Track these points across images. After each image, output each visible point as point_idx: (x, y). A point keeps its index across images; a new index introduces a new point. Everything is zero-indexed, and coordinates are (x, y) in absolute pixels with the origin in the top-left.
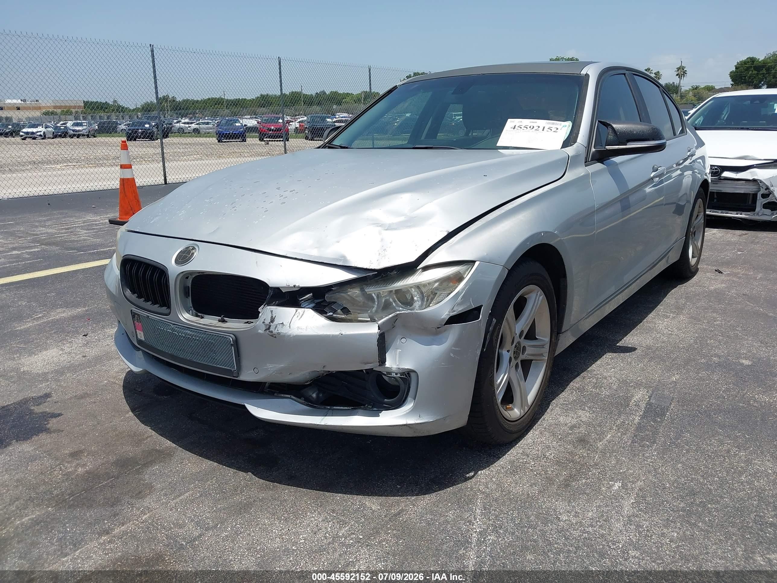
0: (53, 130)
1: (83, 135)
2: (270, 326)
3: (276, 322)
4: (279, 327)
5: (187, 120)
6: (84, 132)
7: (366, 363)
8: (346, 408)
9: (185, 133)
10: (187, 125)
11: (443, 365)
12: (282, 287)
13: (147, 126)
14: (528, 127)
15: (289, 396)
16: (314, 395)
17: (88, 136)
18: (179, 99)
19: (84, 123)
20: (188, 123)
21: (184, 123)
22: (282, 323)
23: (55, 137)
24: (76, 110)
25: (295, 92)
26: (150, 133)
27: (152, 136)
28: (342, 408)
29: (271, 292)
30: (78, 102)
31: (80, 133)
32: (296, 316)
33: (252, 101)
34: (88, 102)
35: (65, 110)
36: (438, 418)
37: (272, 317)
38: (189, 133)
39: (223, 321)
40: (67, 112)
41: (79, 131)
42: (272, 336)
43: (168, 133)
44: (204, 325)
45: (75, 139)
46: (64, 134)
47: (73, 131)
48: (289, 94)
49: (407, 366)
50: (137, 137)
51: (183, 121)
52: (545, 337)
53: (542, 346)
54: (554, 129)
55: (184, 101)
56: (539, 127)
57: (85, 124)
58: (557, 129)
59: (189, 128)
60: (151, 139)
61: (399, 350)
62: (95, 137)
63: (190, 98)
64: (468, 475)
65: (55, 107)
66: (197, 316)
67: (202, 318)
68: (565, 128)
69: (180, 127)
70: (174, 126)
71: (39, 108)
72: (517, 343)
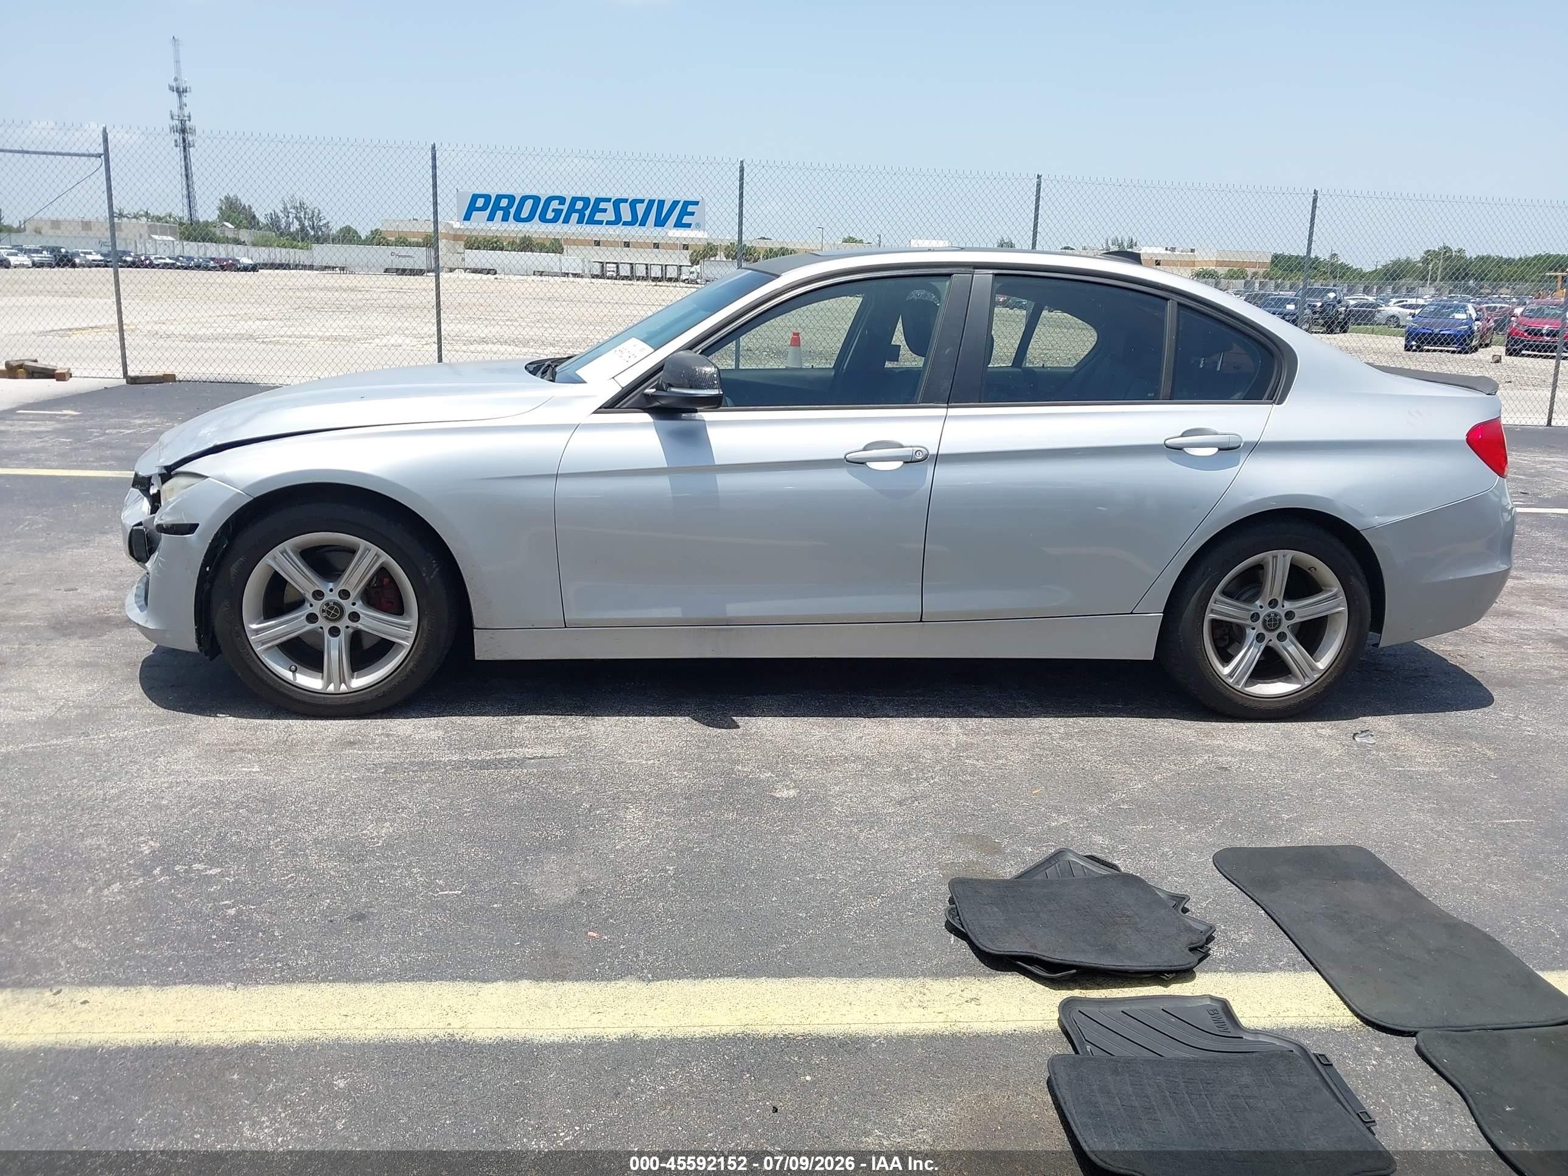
24: (1255, 269)
30: (1265, 255)
35: (1236, 269)
40: (1237, 272)
53: (405, 626)
55: (1480, 259)
65: (1220, 264)
69: (1391, 313)
70: (1379, 311)
71: (1193, 264)
72: (331, 601)
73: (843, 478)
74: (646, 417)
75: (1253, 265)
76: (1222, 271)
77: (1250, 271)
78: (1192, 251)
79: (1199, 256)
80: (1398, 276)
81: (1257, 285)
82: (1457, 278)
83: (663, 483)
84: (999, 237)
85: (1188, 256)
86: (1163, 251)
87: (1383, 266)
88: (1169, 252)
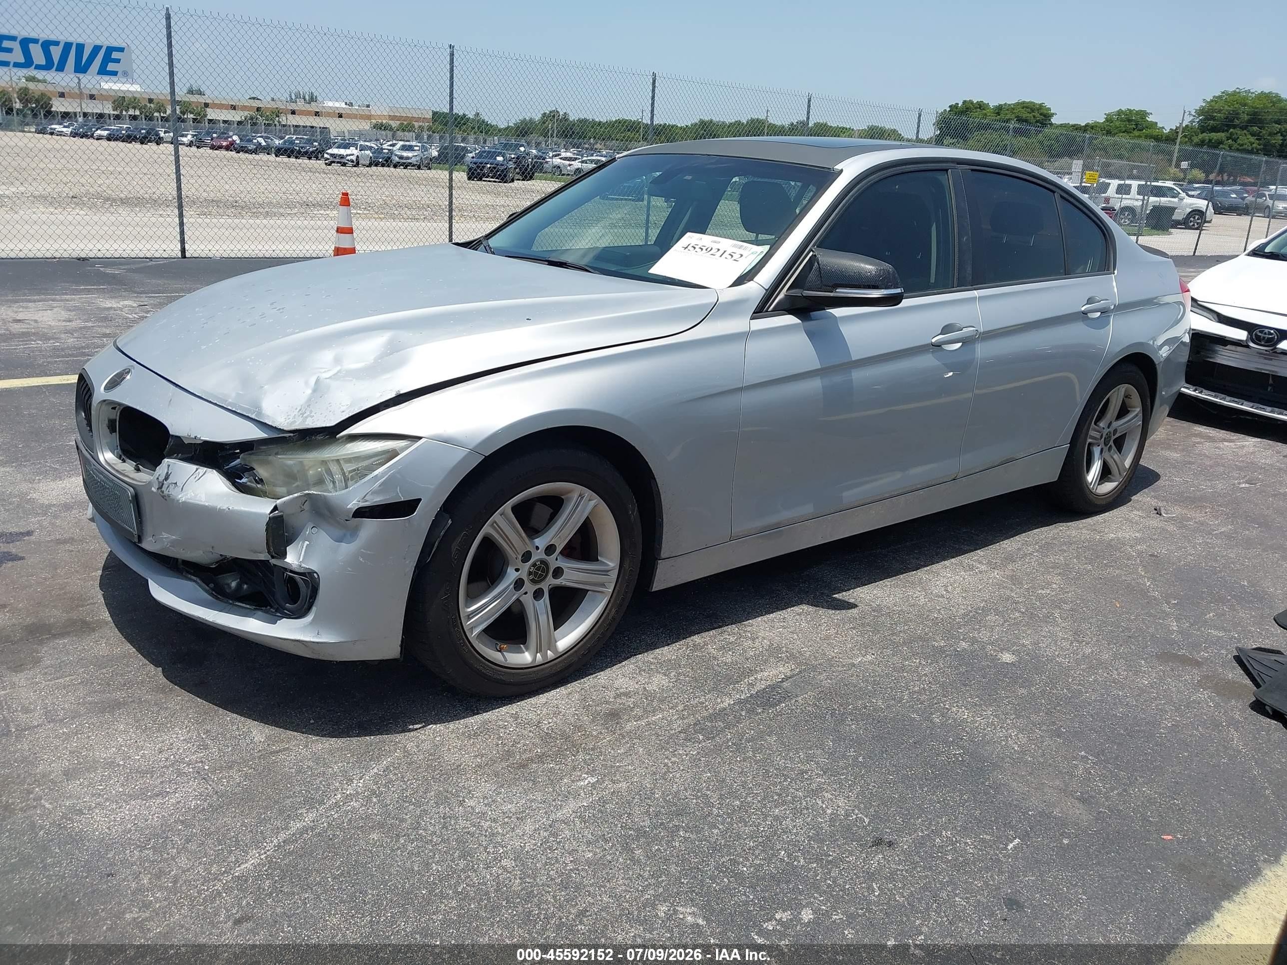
0: (371, 155)
1: (414, 166)
2: (163, 484)
3: (169, 481)
4: (172, 487)
5: (569, 155)
6: (413, 161)
7: (255, 552)
8: (248, 606)
9: (563, 175)
10: (567, 163)
11: (350, 571)
12: (184, 437)
13: (500, 159)
14: (704, 248)
15: (195, 578)
16: (234, 584)
17: (419, 168)
18: (573, 117)
19: (417, 146)
20: (570, 159)
21: (565, 159)
22: (176, 483)
23: (373, 163)
24: (421, 124)
25: (758, 120)
26: (503, 171)
27: (505, 176)
28: (244, 605)
29: (171, 442)
30: (424, 112)
31: (409, 161)
32: (194, 476)
33: (684, 129)
34: (437, 113)
35: (405, 123)
36: (342, 640)
37: (167, 473)
38: (568, 175)
39: (138, 470)
40: (407, 126)
41: (408, 158)
42: (163, 497)
43: (533, 174)
44: (117, 471)
45: (400, 171)
46: (387, 162)
47: (401, 157)
48: (748, 122)
49: (312, 565)
50: (484, 175)
51: (563, 155)
52: (611, 560)
53: (606, 572)
54: (736, 256)
55: (580, 121)
56: (719, 250)
57: (418, 148)
58: (742, 256)
59: (569, 168)
60: (502, 179)
61: (307, 543)
62: (429, 169)
63: (590, 117)
64: (411, 727)
65: (393, 118)
66: (120, 458)
67: (124, 461)
68: (753, 253)
69: (556, 163)
70: (547, 162)
71: (369, 117)
72: (537, 561)
73: (928, 361)
74: (790, 320)
75: (418, 119)
76: (394, 124)
77: (416, 124)
78: (368, 106)
79: (375, 110)
80: (526, 133)
81: (425, 137)
82: (566, 136)
83: (815, 384)
84: (188, 85)
85: (366, 111)
86: (343, 105)
87: (515, 124)
88: (348, 106)
